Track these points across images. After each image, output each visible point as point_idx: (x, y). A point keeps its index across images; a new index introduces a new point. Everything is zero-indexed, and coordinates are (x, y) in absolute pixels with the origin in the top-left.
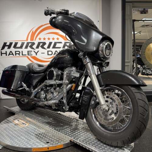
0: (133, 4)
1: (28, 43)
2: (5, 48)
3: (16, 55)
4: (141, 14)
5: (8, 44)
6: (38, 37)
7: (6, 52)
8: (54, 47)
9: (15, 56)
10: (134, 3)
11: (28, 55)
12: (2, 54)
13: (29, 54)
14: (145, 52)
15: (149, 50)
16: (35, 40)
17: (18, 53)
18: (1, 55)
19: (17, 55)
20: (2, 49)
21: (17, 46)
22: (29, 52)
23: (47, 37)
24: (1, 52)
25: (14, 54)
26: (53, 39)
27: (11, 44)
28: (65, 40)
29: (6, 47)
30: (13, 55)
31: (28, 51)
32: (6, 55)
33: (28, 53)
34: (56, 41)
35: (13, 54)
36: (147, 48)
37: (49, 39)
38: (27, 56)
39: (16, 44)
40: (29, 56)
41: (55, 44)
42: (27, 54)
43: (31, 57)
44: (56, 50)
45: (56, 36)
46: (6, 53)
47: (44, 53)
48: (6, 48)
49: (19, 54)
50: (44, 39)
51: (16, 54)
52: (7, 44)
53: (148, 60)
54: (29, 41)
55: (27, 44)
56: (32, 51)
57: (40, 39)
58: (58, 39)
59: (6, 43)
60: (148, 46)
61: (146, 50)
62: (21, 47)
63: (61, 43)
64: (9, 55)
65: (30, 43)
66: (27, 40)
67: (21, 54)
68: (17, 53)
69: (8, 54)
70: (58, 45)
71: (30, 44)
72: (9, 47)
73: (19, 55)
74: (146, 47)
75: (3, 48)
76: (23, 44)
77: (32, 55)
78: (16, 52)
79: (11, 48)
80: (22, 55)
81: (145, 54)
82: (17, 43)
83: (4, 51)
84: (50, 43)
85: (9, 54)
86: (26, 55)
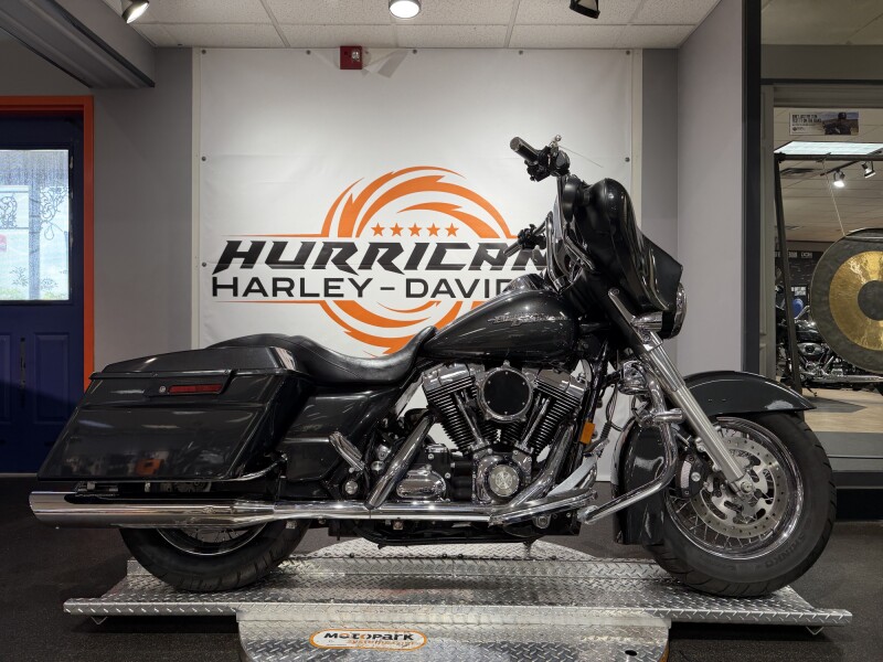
0: (775, 89)
1: (328, 248)
2: (229, 262)
3: (275, 295)
4: (826, 134)
5: (245, 247)
6: (372, 223)
7: (235, 280)
8: (435, 264)
9: (271, 298)
10: (778, 86)
11: (327, 295)
12: (216, 287)
13: (331, 291)
14: (827, 294)
15: (845, 284)
16: (358, 236)
17: (287, 284)
18: (215, 294)
19: (282, 295)
20: (218, 270)
21: (282, 259)
22: (331, 284)
23: (407, 221)
24: (215, 279)
25: (269, 288)
26: (433, 230)
27: (257, 247)
28: (481, 236)
29: (235, 260)
30: (265, 295)
31: (327, 280)
32: (235, 294)
33: (327, 287)
34: (444, 238)
35: (262, 290)
36: (838, 274)
37: (415, 230)
38: (322, 298)
39: (279, 248)
40: (330, 301)
41: (441, 250)
42: (322, 293)
43: (336, 302)
44: (443, 277)
45: (444, 220)
46: (234, 287)
47: (393, 289)
48: (237, 262)
49: (288, 291)
50: (397, 230)
51: (276, 290)
52: (240, 249)
53: (842, 329)
54: (333, 237)
55: (323, 249)
56: (342, 280)
57: (378, 230)
58: (452, 231)
59: (238, 243)
60: (843, 267)
61: (835, 285)
62: (299, 262)
63: (464, 246)
64: (245, 294)
65: (337, 245)
66: (325, 232)
67: (296, 291)
68: (280, 284)
69: (242, 289)
70: (451, 257)
71: (336, 251)
72: (250, 259)
73: (291, 295)
74: (833, 272)
75: (224, 263)
76: (306, 250)
77: (342, 295)
78: (275, 280)
79: (256, 266)
80: (303, 294)
81: (827, 303)
82: (284, 244)
83: (225, 277)
84: (420, 249)
85: (249, 290)
86: (317, 295)
